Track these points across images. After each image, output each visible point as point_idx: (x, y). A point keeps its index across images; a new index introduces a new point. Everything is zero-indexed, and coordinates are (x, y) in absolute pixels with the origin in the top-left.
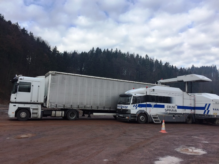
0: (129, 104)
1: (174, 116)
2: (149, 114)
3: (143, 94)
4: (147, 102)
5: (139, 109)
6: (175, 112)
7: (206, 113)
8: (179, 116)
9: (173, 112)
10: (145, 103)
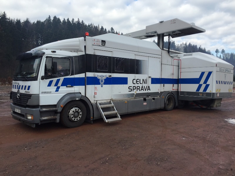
0: (35, 79)
1: (145, 100)
2: (92, 102)
3: (77, 51)
4: (87, 73)
5: (65, 90)
6: (147, 92)
7: (201, 90)
8: (154, 99)
9: (145, 92)
10: (82, 75)
